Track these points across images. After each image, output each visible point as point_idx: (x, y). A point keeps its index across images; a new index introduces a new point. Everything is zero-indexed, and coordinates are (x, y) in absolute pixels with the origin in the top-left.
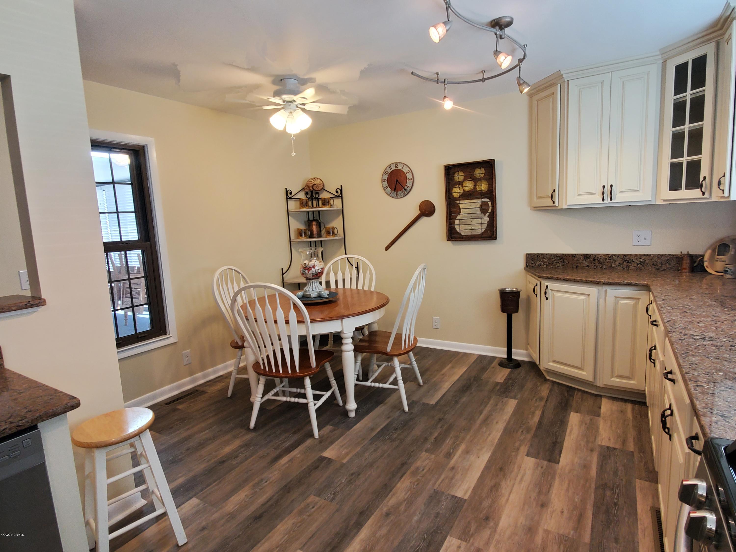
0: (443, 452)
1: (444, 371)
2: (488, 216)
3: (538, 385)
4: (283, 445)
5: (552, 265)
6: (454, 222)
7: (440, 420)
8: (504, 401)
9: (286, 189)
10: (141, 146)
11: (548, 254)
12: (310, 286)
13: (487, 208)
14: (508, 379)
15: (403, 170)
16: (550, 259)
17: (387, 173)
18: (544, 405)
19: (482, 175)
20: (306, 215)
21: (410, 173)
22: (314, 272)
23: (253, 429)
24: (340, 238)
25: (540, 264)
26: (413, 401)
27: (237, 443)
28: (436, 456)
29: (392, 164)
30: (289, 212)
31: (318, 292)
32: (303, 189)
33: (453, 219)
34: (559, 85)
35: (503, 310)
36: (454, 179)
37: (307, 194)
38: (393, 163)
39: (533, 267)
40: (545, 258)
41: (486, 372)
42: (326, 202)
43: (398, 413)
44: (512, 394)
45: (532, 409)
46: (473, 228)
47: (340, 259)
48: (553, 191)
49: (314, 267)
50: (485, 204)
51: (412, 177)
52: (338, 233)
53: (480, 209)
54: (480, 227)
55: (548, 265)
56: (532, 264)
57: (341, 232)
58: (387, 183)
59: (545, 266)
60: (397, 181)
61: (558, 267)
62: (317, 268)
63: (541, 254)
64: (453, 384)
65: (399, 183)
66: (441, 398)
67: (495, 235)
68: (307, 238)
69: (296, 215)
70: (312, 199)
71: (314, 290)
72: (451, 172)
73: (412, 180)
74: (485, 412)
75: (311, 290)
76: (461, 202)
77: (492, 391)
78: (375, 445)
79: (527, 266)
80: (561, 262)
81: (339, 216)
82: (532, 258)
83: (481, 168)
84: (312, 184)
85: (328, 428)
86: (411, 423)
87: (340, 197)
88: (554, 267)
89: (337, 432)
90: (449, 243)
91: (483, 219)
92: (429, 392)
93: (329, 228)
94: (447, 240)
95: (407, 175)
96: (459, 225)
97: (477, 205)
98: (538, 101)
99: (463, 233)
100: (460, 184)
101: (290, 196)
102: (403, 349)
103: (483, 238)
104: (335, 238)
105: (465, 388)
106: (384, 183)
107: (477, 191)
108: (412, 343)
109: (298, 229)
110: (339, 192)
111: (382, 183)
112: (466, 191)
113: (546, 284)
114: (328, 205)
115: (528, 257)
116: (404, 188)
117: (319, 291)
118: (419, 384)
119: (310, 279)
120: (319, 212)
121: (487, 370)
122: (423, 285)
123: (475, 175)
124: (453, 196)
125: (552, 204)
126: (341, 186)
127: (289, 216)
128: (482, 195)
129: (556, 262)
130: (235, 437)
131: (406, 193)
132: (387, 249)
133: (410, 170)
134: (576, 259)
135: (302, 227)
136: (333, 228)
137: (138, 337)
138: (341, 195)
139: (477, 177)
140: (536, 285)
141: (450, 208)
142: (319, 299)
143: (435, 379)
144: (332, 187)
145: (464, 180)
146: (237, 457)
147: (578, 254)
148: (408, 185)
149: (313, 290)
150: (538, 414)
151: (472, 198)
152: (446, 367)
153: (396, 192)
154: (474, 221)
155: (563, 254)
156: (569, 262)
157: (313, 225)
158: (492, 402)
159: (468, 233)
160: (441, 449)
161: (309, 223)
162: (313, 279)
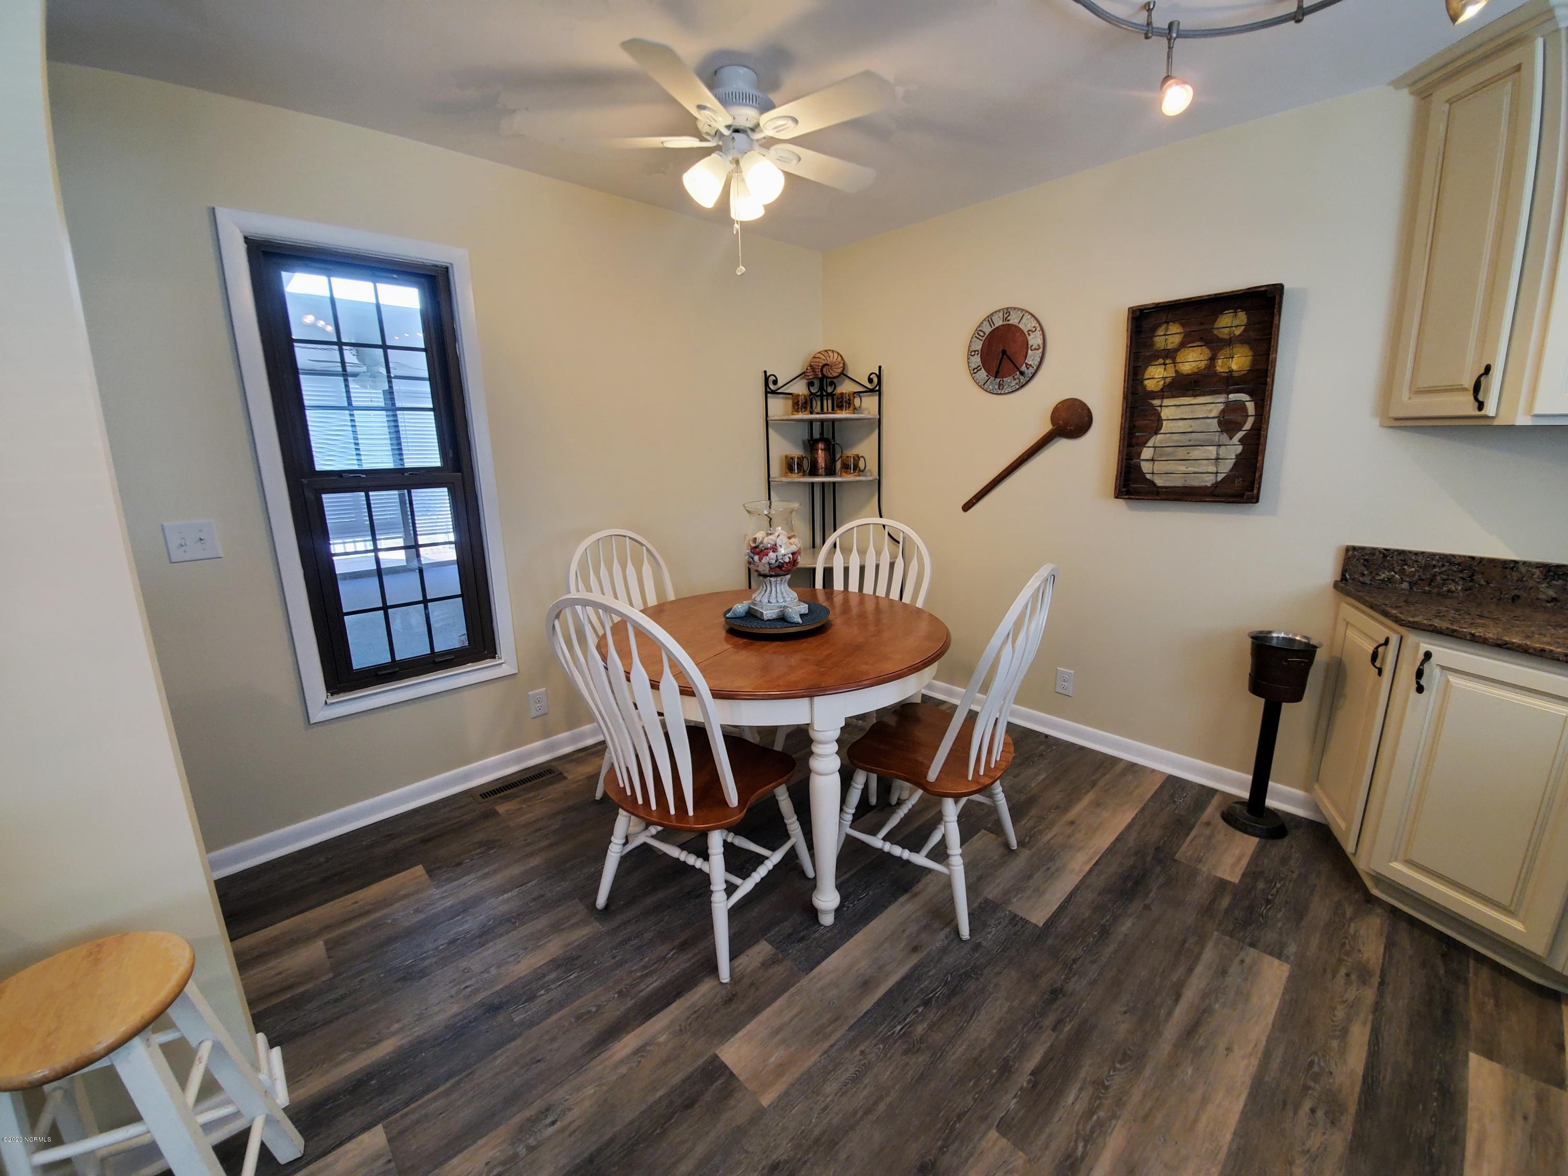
0: (1053, 1146)
1: (1072, 814)
2: (1240, 441)
3: (1348, 915)
4: (642, 986)
5: (1430, 584)
6: (1139, 454)
7: (1056, 993)
8: (1248, 960)
9: (765, 372)
10: (441, 267)
11: (1423, 553)
12: (766, 591)
13: (1239, 419)
14: (1252, 873)
15: (1021, 326)
16: (1426, 567)
17: (982, 334)
18: (1377, 1003)
19: (1238, 332)
20: (806, 427)
21: (1038, 333)
22: (773, 562)
23: (601, 911)
24: (870, 478)
25: (1390, 580)
26: (986, 901)
27: (554, 947)
28: (1030, 1161)
29: (996, 312)
30: (769, 422)
31: (781, 607)
32: (803, 375)
33: (1137, 444)
34: (1540, 42)
35: (1256, 687)
36: (1152, 344)
37: (810, 384)
38: (999, 311)
39: (1364, 583)
40: (1410, 562)
41: (1187, 835)
42: (842, 402)
43: (940, 939)
44: (1270, 936)
45: (1340, 1014)
46: (1191, 469)
47: (857, 526)
48: (1482, 371)
49: (774, 548)
50: (1240, 407)
51: (1040, 342)
52: (867, 468)
53: (1220, 423)
54: (1212, 469)
55: (1416, 583)
56: (1363, 575)
57: (872, 465)
58: (979, 360)
59: (1405, 585)
60: (1004, 352)
61: (1449, 591)
62: (782, 551)
63: (1397, 551)
64: (1096, 863)
65: (1008, 357)
66: (1062, 908)
67: (1255, 491)
68: (804, 475)
69: (784, 425)
70: (822, 397)
71: (773, 600)
72: (1146, 325)
73: (1041, 350)
74: (1190, 995)
75: (765, 600)
76: (1166, 402)
77: (1207, 910)
78: (862, 1052)
79: (1346, 580)
80: (1463, 578)
81: (870, 433)
82: (1366, 560)
83: (1235, 312)
84: (821, 365)
85: (762, 950)
86: (971, 986)
87: (876, 391)
88: (1435, 590)
89: (779, 971)
90: (1121, 502)
91: (1223, 448)
92: (1030, 877)
93: (848, 457)
94: (1116, 497)
95: (1029, 338)
96: (1152, 460)
97: (1211, 411)
98: (1450, 102)
99: (1159, 482)
100: (1170, 355)
101: (772, 387)
102: (970, 778)
103: (1218, 496)
104: (859, 478)
105: (1129, 884)
106: (971, 357)
107: (1216, 374)
108: (998, 759)
109: (786, 457)
110: (875, 380)
111: (968, 359)
112: (1185, 373)
113: (1425, 646)
114: (849, 407)
115: (1354, 556)
116: (1018, 370)
117: (784, 604)
118: (1007, 845)
119: (765, 576)
120: (833, 421)
121: (1191, 829)
122: (1041, 618)
123: (1215, 332)
124: (1144, 387)
125: (1472, 411)
126: (880, 367)
127: (770, 430)
128: (1230, 383)
129: (1445, 577)
130: (556, 928)
131: (1023, 380)
132: (967, 507)
133: (1037, 325)
134: (1515, 575)
135: (796, 452)
136: (857, 458)
137: (434, 661)
138: (877, 388)
139: (1221, 336)
140: (1383, 641)
141: (1132, 416)
142: (779, 624)
143: (1049, 836)
144: (860, 371)
145: (1183, 345)
146: (532, 998)
147: (1524, 563)
148: (1029, 361)
149: (769, 602)
150: (1359, 1035)
151: (1198, 392)
152: (1080, 799)
153: (998, 380)
154: (1197, 453)
155: (1473, 558)
156: (1488, 583)
157: (817, 450)
158: (1208, 954)
159: (1176, 481)
160: (1048, 1131)
161: (811, 445)
162: (771, 576)
